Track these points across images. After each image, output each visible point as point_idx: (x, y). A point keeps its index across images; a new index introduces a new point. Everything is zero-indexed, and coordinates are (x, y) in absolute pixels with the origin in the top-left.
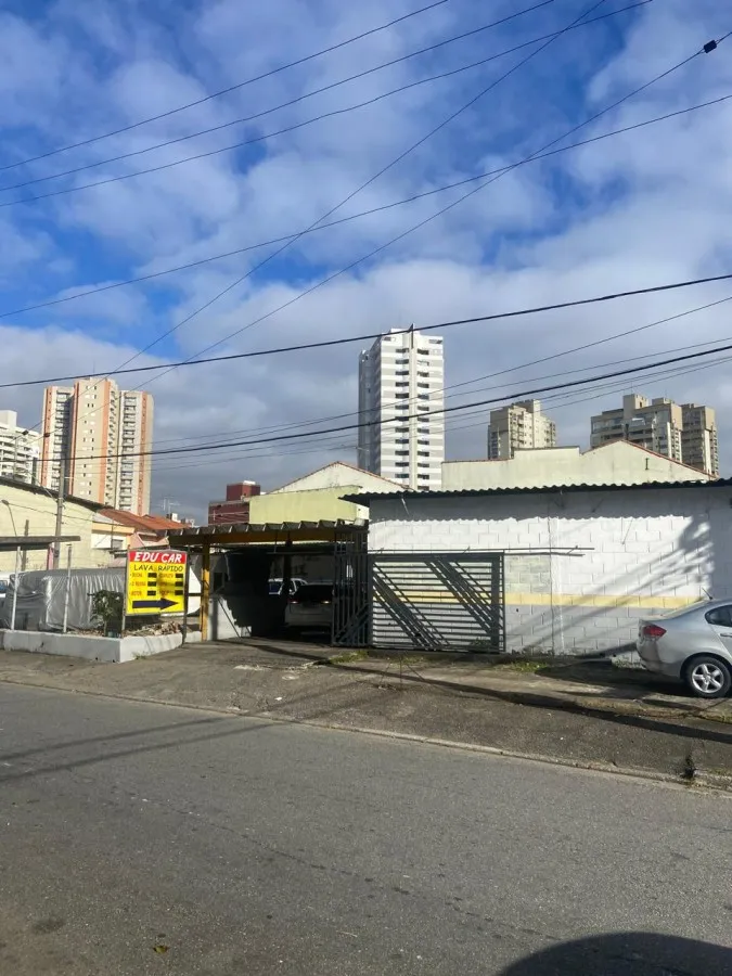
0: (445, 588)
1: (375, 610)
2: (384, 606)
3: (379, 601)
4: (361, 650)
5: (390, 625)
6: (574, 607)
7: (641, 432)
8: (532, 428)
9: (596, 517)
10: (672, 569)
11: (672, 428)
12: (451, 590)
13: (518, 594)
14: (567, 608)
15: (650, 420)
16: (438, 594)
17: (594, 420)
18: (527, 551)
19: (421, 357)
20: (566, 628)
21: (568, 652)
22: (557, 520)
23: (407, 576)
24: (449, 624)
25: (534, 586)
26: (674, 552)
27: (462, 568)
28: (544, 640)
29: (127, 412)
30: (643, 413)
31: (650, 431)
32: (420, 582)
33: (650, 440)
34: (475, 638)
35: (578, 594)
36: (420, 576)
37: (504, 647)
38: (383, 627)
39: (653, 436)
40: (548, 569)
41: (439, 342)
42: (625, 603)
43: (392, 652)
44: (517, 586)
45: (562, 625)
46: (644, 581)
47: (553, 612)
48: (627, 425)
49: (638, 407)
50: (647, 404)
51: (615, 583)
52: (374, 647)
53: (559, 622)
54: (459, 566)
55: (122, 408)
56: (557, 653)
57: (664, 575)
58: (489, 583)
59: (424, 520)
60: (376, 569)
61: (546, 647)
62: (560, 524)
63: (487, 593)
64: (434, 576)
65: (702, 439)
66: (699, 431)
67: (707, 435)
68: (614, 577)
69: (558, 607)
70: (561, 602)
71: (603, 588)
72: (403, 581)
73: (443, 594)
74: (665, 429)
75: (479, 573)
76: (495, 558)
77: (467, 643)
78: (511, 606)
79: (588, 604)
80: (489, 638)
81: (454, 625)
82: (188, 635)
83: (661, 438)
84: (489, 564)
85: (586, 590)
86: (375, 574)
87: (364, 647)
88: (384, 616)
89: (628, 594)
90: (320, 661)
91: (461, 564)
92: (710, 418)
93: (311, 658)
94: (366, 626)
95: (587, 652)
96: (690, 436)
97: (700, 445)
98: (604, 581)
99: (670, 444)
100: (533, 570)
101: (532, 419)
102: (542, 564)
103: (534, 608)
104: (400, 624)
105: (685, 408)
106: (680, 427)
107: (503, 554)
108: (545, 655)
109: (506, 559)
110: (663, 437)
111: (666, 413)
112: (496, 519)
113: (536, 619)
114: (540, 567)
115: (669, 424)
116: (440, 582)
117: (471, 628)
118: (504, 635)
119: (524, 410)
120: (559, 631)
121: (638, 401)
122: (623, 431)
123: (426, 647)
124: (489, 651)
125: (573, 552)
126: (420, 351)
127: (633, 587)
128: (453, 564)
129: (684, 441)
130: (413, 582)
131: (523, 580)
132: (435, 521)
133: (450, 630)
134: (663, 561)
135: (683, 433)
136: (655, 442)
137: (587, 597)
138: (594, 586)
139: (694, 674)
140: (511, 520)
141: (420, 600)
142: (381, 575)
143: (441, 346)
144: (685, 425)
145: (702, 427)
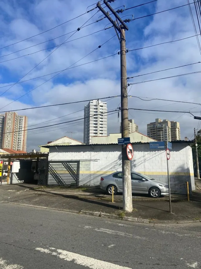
0: (66, 170)
1: (49, 175)
2: (51, 174)
3: (50, 173)
4: (45, 186)
5: (52, 179)
6: (95, 174)
7: (160, 128)
8: (132, 127)
9: (101, 152)
10: (117, 164)
11: (168, 127)
12: (67, 170)
13: (83, 171)
14: (94, 174)
15: (162, 125)
16: (65, 171)
17: (148, 125)
18: (85, 160)
19: (101, 107)
20: (93, 179)
21: (93, 185)
22: (92, 152)
23: (57, 167)
24: (67, 179)
25: (86, 169)
26: (117, 160)
27: (70, 165)
28: (88, 182)
29: (20, 121)
30: (160, 123)
31: (163, 128)
32: (60, 168)
33: (162, 130)
34: (72, 182)
35: (96, 171)
36: (60, 167)
37: (79, 184)
38: (51, 180)
39: (163, 129)
40: (90, 165)
41: (106, 104)
42: (106, 173)
43: (52, 186)
44: (83, 169)
45: (92, 178)
46: (110, 167)
47: (90, 175)
48: (156, 127)
49: (159, 122)
50: (162, 121)
51: (105, 168)
52: (48, 185)
53: (91, 178)
54: (69, 164)
55: (19, 120)
56: (91, 186)
57: (115, 166)
58: (76, 168)
59: (62, 152)
60: (50, 165)
61: (88, 184)
62: (93, 153)
63: (75, 171)
64: (64, 167)
65: (176, 131)
66: (175, 128)
67: (177, 129)
68: (104, 166)
69: (91, 174)
70: (92, 173)
71: (102, 169)
72: (56, 168)
73: (66, 171)
74: (166, 127)
75: (74, 166)
76: (78, 162)
77: (70, 184)
78: (81, 174)
79: (98, 173)
80: (75, 182)
81: (68, 179)
82: (2, 182)
83: (165, 130)
84: (76, 164)
85: (98, 170)
86: (49, 166)
87: (45, 185)
88: (51, 177)
89: (107, 171)
90: (32, 189)
91: (70, 164)
92: (178, 125)
93: (28, 188)
94: (46, 179)
95: (97, 185)
96: (173, 130)
97: (176, 132)
98: (102, 167)
99: (167, 132)
100: (87, 165)
101: (132, 124)
102: (88, 163)
103: (86, 174)
104: (55, 179)
105: (171, 122)
106: (170, 127)
107: (80, 161)
108: (88, 186)
109: (80, 162)
110: (166, 130)
111: (167, 123)
112: (79, 152)
113: (86, 177)
114: (88, 164)
115: (167, 126)
116: (65, 168)
117: (72, 180)
118: (79, 181)
119: (130, 122)
120: (91, 180)
121: (159, 120)
122: (155, 128)
123: (61, 185)
124: (75, 186)
125: (95, 160)
126: (100, 106)
127: (108, 169)
128: (68, 164)
129: (171, 131)
130: (59, 168)
131: (84, 168)
132: (65, 153)
133: (67, 180)
134: (115, 162)
135: (171, 129)
136: (164, 131)
137: (98, 172)
138: (100, 169)
139: (109, 189)
140: (82, 152)
141: (60, 173)
142: (51, 167)
143: (106, 105)
144: (171, 127)
145: (176, 127)
